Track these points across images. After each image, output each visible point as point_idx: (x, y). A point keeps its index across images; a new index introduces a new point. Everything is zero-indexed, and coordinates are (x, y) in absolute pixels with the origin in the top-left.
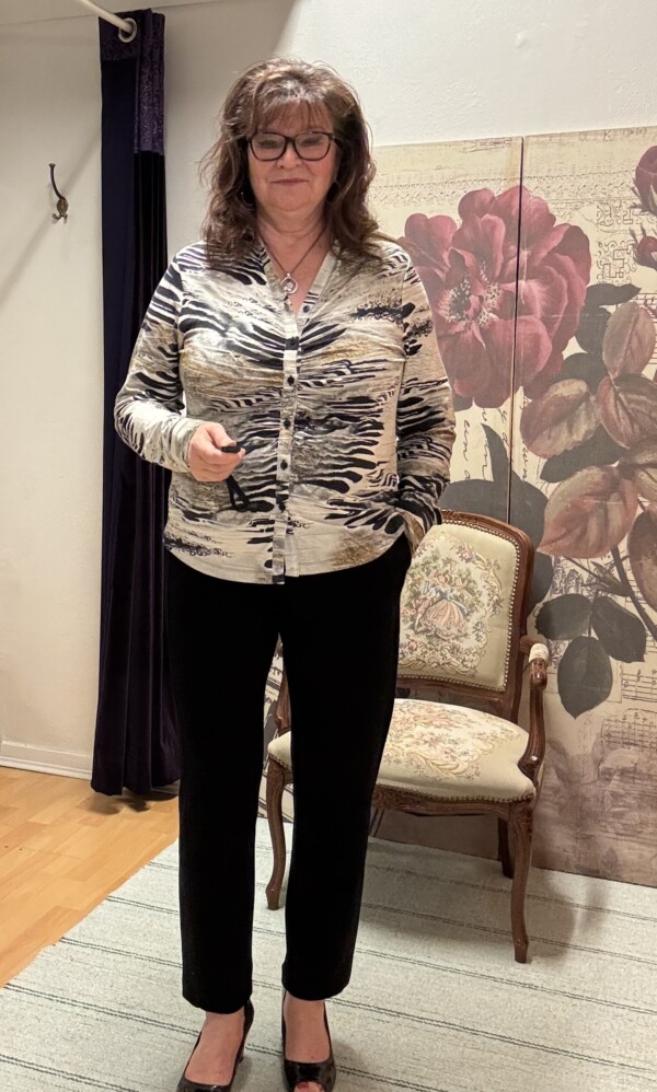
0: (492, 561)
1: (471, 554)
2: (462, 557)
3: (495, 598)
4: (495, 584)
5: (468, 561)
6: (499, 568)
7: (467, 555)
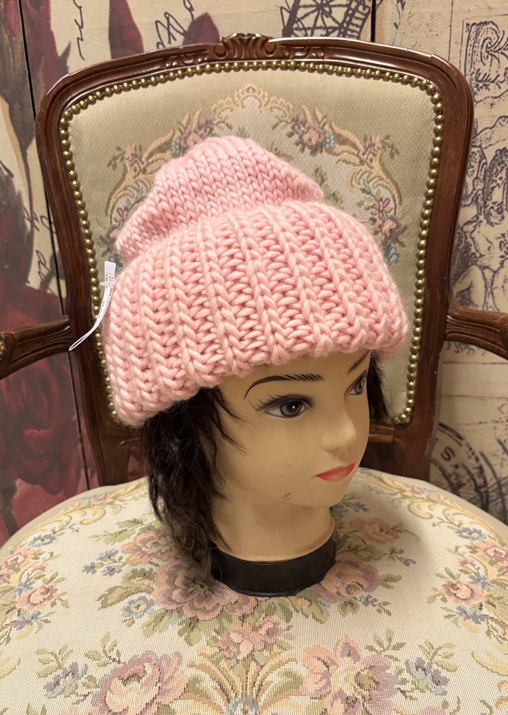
0: (377, 140)
1: (322, 133)
2: (300, 142)
3: (389, 225)
4: (385, 194)
5: (316, 149)
6: (394, 152)
7: (313, 137)
